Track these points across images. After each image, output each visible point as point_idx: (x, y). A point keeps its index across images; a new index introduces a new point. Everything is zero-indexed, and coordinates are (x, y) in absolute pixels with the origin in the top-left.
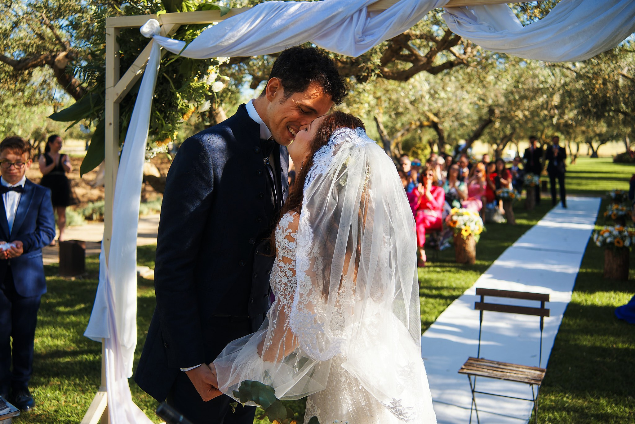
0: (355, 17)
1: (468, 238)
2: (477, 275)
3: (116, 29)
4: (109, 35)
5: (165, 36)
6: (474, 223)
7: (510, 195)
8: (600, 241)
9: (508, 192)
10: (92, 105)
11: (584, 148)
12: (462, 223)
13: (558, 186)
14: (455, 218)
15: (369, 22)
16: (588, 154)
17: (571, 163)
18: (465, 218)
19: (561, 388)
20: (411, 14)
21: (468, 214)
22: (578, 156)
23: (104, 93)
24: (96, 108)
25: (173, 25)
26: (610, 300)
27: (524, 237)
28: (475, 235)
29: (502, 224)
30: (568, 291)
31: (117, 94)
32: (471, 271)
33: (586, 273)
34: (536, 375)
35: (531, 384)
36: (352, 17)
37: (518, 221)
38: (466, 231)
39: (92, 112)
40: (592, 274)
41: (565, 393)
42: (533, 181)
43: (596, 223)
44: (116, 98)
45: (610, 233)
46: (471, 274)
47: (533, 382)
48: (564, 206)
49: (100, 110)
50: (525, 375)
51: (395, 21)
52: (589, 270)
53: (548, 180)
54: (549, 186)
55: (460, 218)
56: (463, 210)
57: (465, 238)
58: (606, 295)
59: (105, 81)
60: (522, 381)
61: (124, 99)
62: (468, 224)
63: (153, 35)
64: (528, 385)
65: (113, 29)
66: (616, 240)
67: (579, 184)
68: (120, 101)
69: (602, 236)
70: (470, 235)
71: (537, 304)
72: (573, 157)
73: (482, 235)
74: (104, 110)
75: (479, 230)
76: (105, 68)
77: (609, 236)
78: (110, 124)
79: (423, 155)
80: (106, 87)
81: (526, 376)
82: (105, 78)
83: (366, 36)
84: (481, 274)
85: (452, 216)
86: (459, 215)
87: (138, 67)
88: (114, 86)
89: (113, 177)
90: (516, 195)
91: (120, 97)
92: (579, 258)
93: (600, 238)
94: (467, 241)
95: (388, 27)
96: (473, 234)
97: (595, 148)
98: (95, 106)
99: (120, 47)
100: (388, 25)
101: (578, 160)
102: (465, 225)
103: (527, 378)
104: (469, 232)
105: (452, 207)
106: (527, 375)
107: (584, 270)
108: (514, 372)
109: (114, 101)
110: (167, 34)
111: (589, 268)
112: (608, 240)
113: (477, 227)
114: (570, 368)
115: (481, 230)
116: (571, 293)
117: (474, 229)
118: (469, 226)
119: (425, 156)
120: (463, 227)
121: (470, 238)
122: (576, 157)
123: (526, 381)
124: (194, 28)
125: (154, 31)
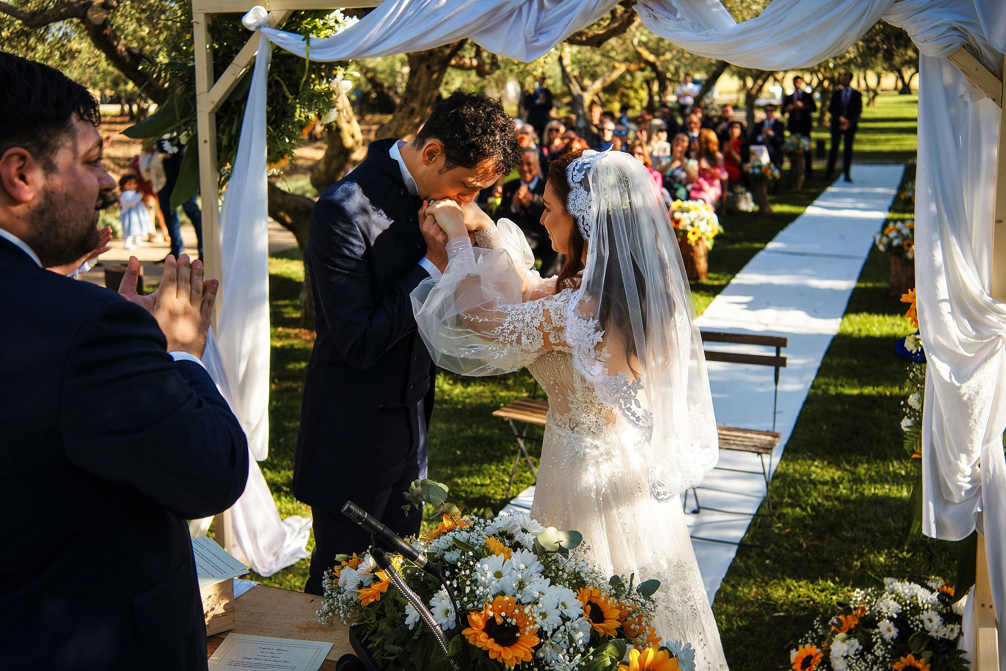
0: (525, 9)
1: (697, 244)
2: (708, 296)
3: (206, 14)
4: (198, 23)
5: (274, 26)
6: (705, 221)
7: (763, 170)
8: (884, 245)
9: (760, 167)
10: (178, 116)
11: (889, 80)
12: (688, 222)
13: (842, 147)
14: (677, 215)
15: (544, 17)
16: (896, 89)
17: (868, 104)
18: (693, 215)
19: (810, 454)
20: (595, 6)
21: (696, 209)
22: (879, 92)
23: (194, 98)
24: (184, 120)
25: (284, 12)
26: (892, 328)
27: (782, 234)
28: (708, 239)
29: (753, 213)
30: (836, 317)
31: (213, 102)
32: (702, 292)
33: (866, 289)
34: (766, 442)
35: (759, 454)
36: (521, 8)
37: (777, 208)
38: (694, 233)
39: (177, 125)
40: (874, 289)
41: (814, 460)
42: (801, 146)
43: (891, 209)
44: (211, 107)
45: (899, 231)
46: (702, 295)
47: (761, 451)
48: (848, 179)
49: (191, 121)
50: (753, 442)
51: (575, 17)
52: (870, 285)
53: (827, 135)
54: (828, 147)
55: (685, 215)
56: (690, 204)
57: (693, 244)
58: (889, 320)
59: (195, 84)
60: (748, 449)
61: (222, 107)
62: (696, 224)
63: (259, 27)
64: (756, 455)
65: (203, 16)
66: (906, 243)
67: (875, 142)
68: (216, 110)
69: (887, 236)
70: (700, 238)
71: (768, 352)
72: (871, 94)
73: (717, 238)
74: (196, 121)
75: (712, 231)
76: (193, 67)
77: (897, 237)
78: (206, 142)
79: (637, 98)
80: (198, 92)
81: (754, 444)
82: (194, 79)
83: (540, 34)
84: (714, 296)
85: (674, 212)
86: (683, 210)
87: (239, 66)
88: (208, 91)
89: (212, 211)
90: (772, 171)
91: (217, 106)
92: (857, 267)
93: (885, 240)
94: (696, 249)
95: (567, 25)
96: (704, 238)
97: (907, 79)
98: (181, 118)
99: (213, 38)
100: (566, 22)
101: (878, 99)
102: (692, 225)
103: (755, 446)
104: (699, 234)
105: (675, 198)
106: (756, 442)
107: (862, 285)
108: (740, 439)
109: (210, 110)
110: (277, 23)
111: (870, 281)
112: (896, 242)
113: (709, 228)
114: (825, 427)
115: (716, 232)
116: (840, 320)
117: (706, 230)
118: (698, 227)
119: (641, 101)
120: (689, 228)
121: (700, 243)
122: (876, 94)
123: (753, 449)
124: (312, 16)
125: (261, 21)
